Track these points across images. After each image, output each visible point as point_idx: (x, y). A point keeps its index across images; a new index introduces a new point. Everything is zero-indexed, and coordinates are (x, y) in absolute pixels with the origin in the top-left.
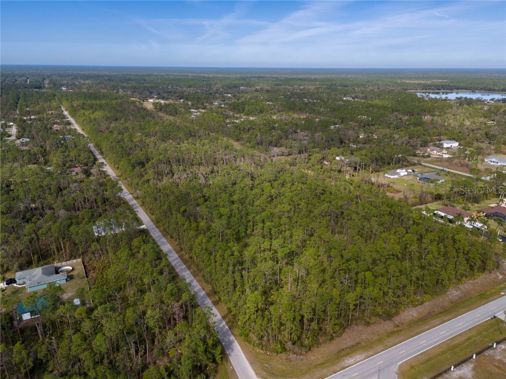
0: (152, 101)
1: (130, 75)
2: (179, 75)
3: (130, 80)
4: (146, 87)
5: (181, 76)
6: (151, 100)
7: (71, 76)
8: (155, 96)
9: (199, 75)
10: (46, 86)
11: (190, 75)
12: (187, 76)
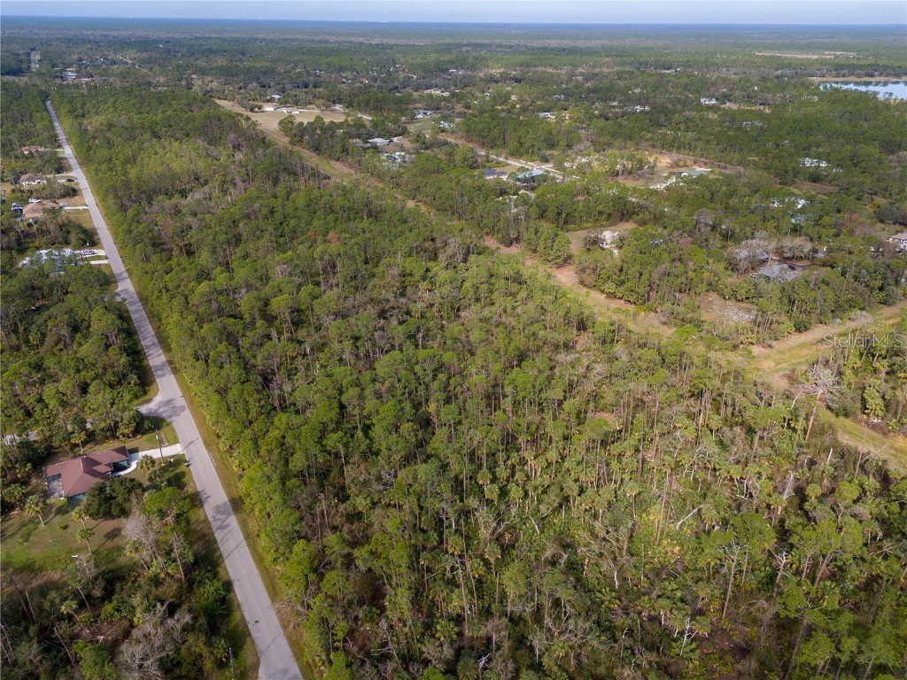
0: (272, 109)
1: (211, 38)
2: (309, 40)
3: (211, 51)
4: (248, 71)
5: (312, 41)
6: (269, 108)
7: (90, 42)
8: (277, 97)
9: (348, 39)
10: (35, 66)
11: (332, 39)
12: (327, 42)
